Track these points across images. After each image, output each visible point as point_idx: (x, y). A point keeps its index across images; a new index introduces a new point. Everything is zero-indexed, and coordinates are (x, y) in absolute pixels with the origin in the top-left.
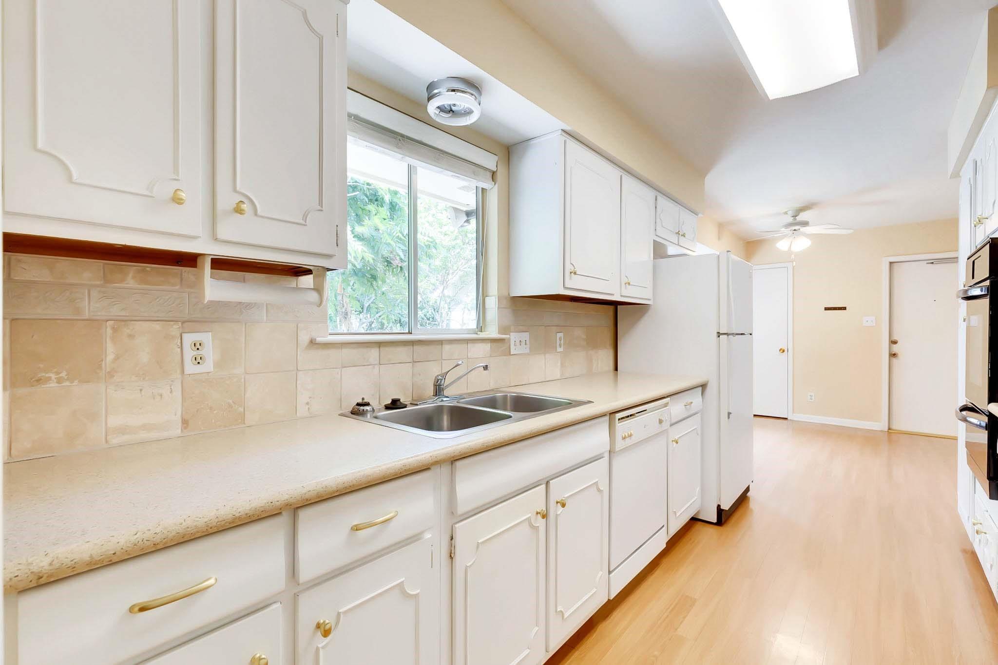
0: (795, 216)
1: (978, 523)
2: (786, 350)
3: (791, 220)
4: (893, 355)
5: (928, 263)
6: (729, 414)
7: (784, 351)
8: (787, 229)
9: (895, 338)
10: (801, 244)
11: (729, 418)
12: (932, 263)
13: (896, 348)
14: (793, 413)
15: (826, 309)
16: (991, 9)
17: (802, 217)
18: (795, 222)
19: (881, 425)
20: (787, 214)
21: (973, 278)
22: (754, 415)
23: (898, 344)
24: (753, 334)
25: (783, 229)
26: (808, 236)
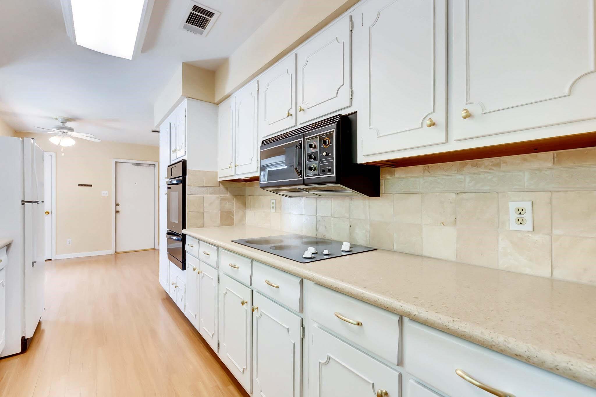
0: (64, 123)
1: (174, 284)
2: (50, 213)
3: (61, 124)
4: (117, 212)
5: (133, 165)
6: (33, 263)
7: (49, 213)
8: (58, 130)
9: (118, 203)
10: (67, 142)
11: (33, 266)
12: (135, 165)
13: (118, 208)
14: (56, 254)
15: (79, 185)
16: (184, 62)
17: (69, 124)
18: (63, 126)
19: (112, 251)
20: (57, 120)
21: (172, 175)
22: (45, 260)
23: (119, 206)
24: (45, 202)
25: (55, 130)
26: (75, 138)
